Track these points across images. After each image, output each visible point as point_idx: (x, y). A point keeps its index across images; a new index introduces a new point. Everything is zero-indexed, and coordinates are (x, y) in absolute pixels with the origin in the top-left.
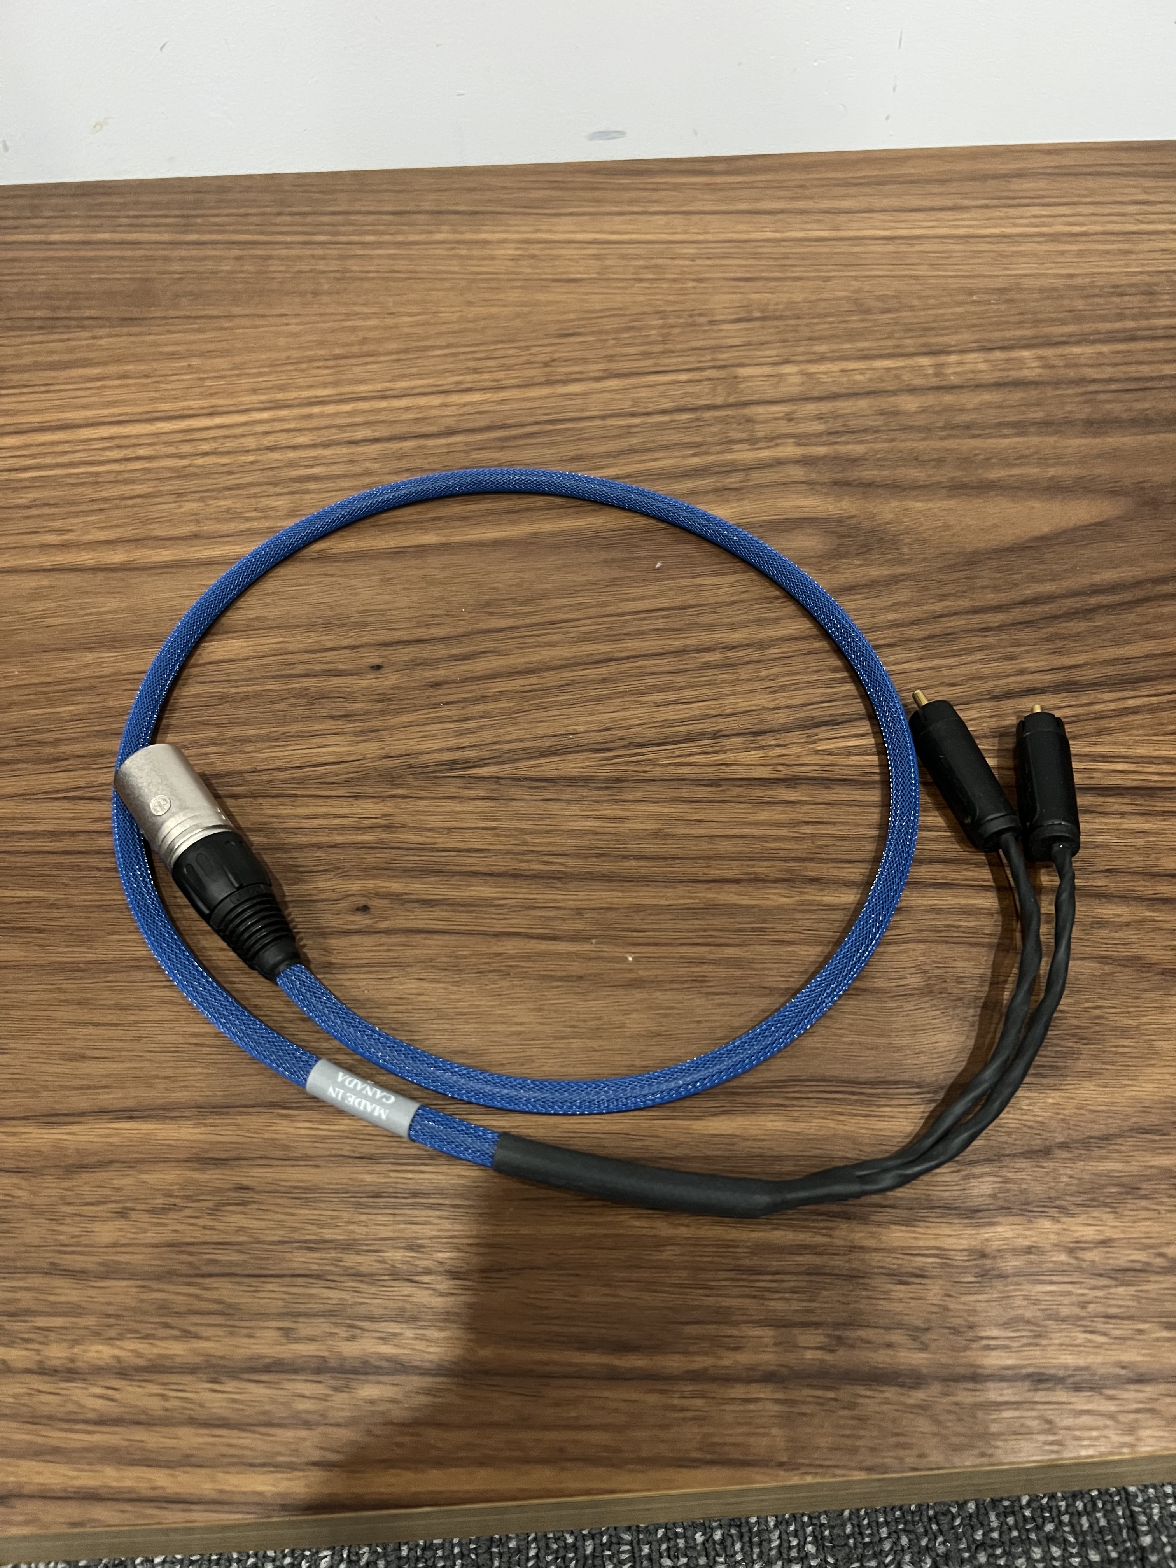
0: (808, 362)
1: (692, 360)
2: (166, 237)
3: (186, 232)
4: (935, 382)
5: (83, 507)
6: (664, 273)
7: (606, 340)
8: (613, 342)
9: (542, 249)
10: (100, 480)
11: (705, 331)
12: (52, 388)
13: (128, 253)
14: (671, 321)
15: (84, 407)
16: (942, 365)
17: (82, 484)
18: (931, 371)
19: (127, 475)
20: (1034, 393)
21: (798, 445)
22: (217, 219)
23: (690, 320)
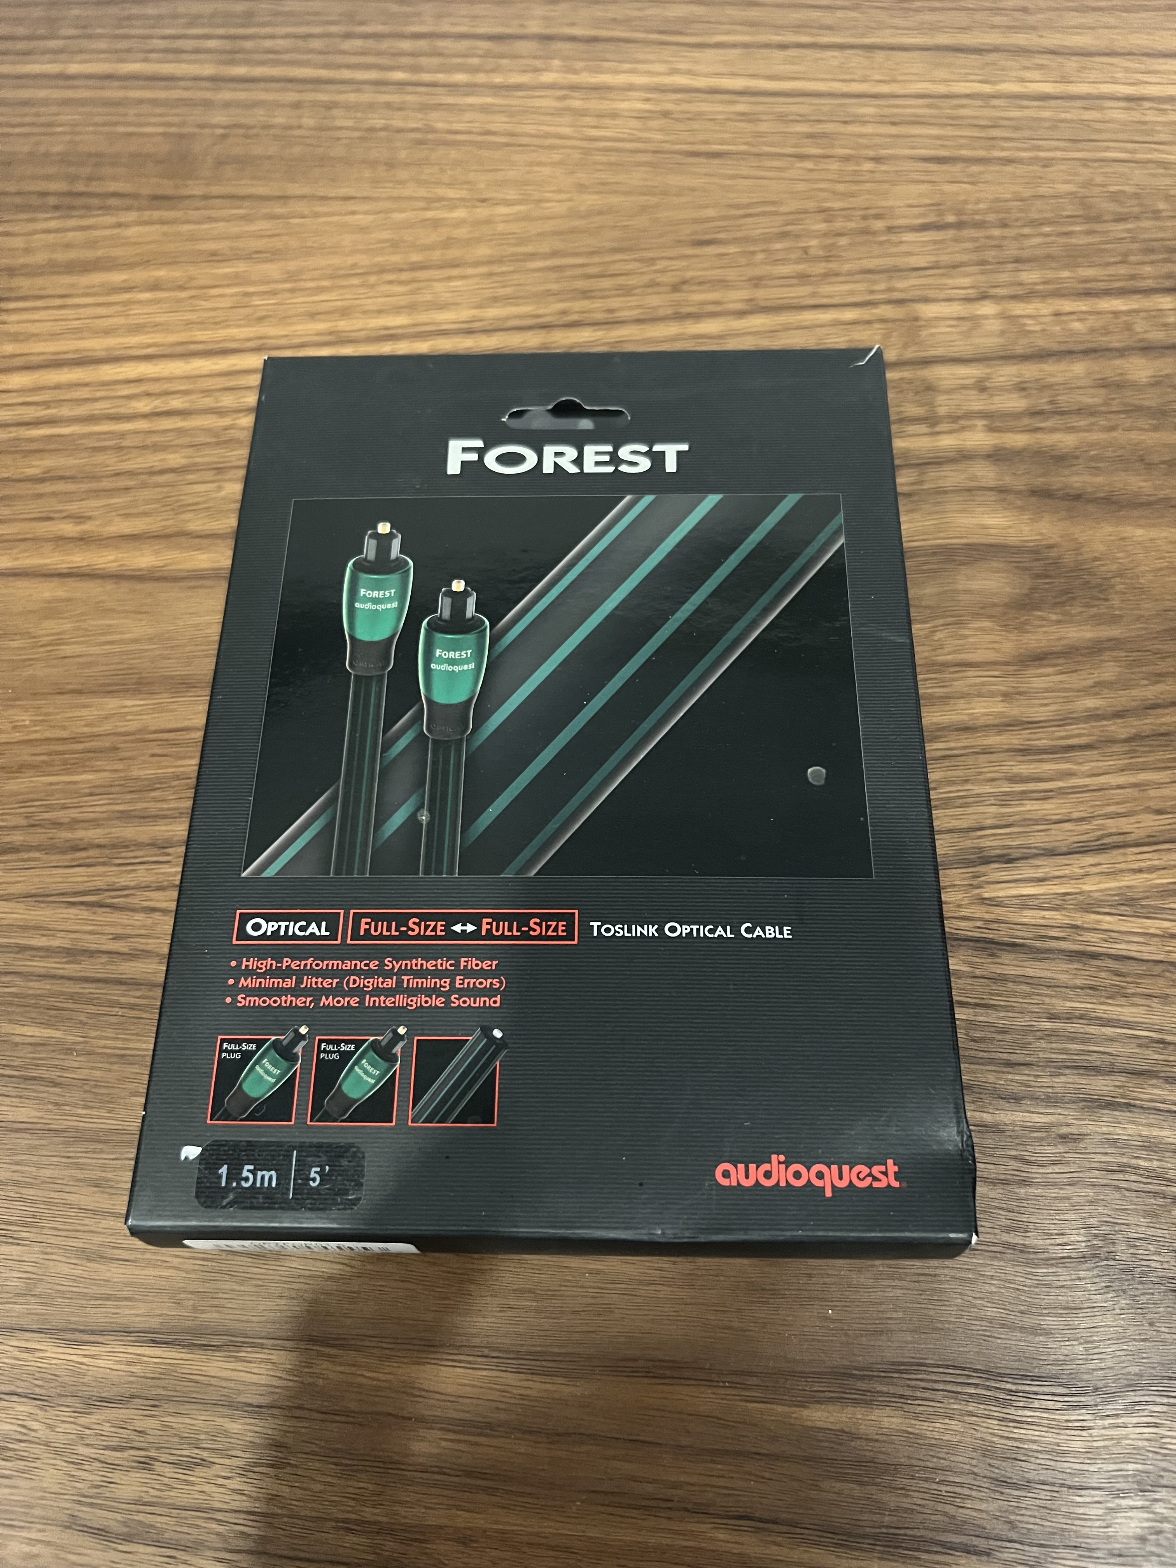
0: (1014, 297)
1: (858, 290)
2: (208, 70)
3: (232, 62)
5: (105, 484)
6: (833, 146)
7: (753, 253)
8: (760, 256)
9: (678, 102)
10: (125, 443)
11: (881, 243)
12: (70, 301)
13: (162, 95)
14: (838, 225)
15: (107, 332)
17: (103, 449)
19: (156, 438)
21: (991, 429)
22: (268, 44)
23: (863, 224)
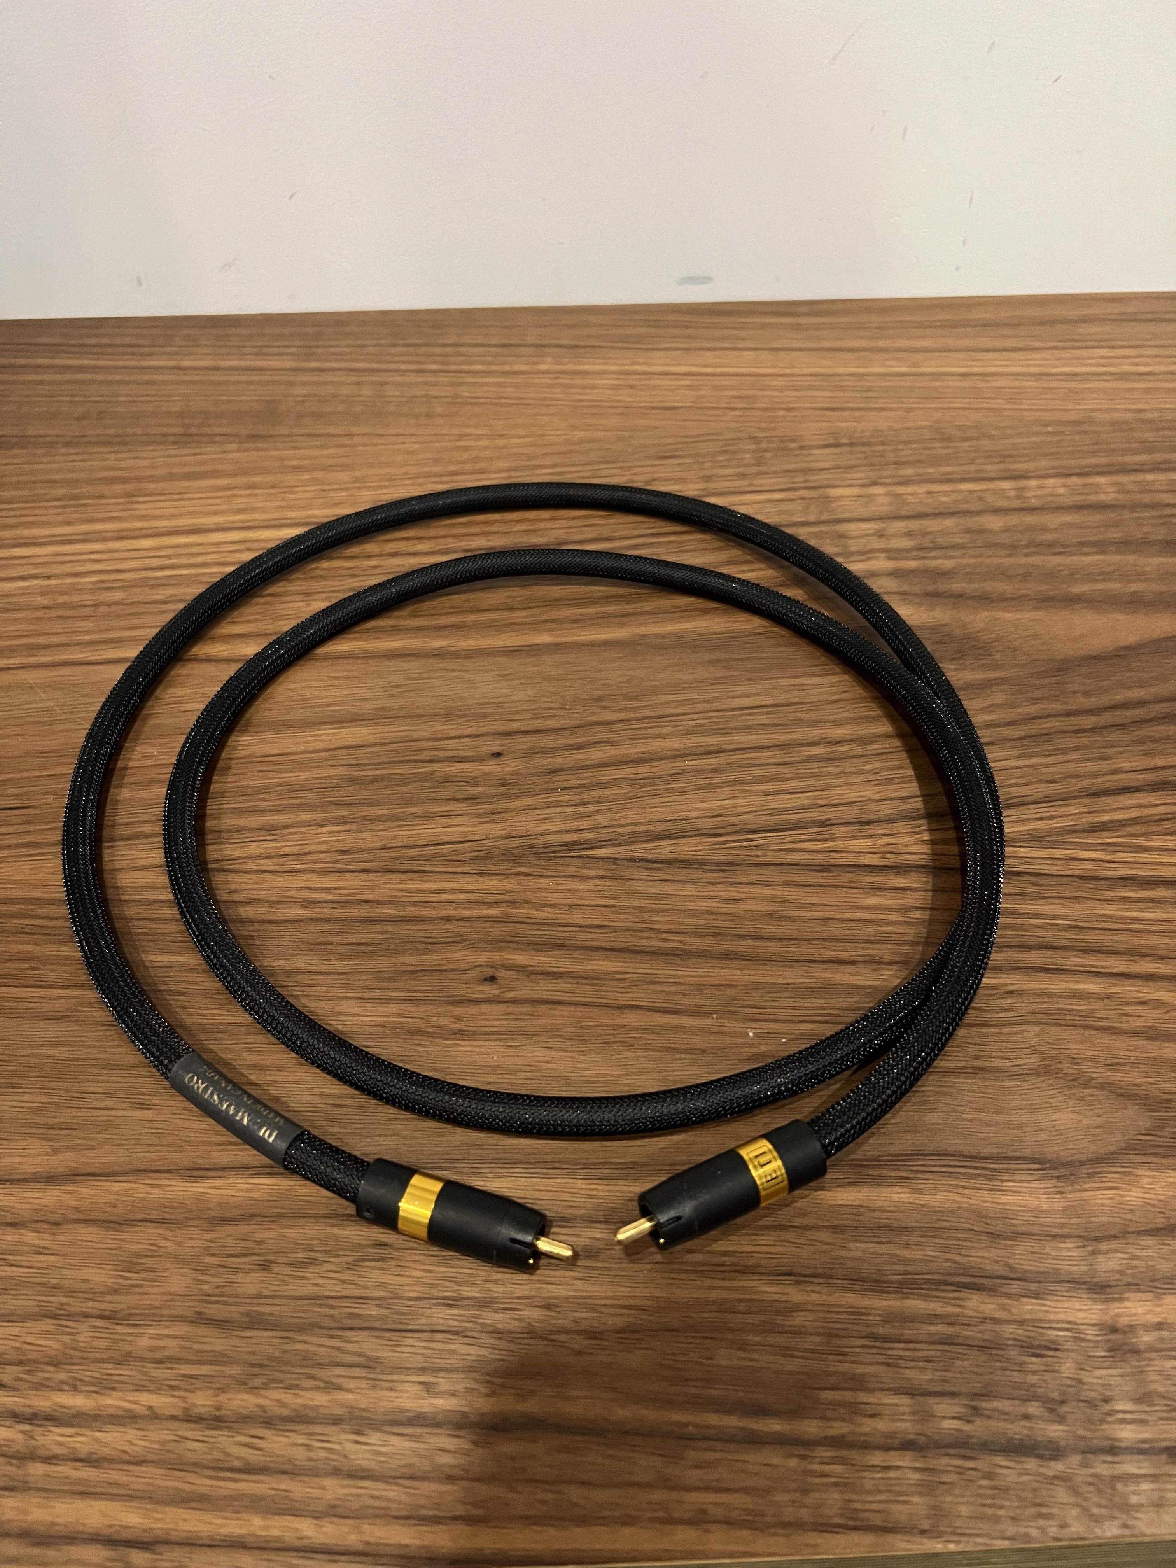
0: (896, 484)
1: (783, 481)
2: (289, 364)
3: (308, 360)
4: (1017, 504)
6: (755, 403)
7: (703, 462)
8: (709, 464)
9: (640, 380)
11: (796, 455)
12: (186, 496)
13: (254, 379)
14: (764, 446)
15: (216, 514)
16: (1022, 489)
18: (1012, 494)
20: (1112, 515)
22: (336, 349)
23: (782, 445)
